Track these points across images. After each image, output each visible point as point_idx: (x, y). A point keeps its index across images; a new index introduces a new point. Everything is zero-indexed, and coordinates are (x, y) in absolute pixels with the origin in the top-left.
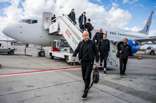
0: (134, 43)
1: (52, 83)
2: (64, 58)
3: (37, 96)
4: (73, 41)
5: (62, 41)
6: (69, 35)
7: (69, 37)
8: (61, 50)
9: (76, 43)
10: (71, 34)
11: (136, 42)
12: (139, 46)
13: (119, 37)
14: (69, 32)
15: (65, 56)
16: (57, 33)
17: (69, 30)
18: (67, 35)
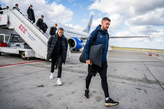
0: (80, 40)
1: (21, 73)
2: (18, 53)
3: (17, 82)
4: (29, 36)
5: (12, 36)
6: (24, 31)
7: (24, 32)
8: (12, 45)
9: (33, 39)
10: (26, 29)
11: (81, 40)
12: (83, 43)
13: (68, 34)
14: (23, 27)
15: (20, 52)
16: (5, 27)
17: (24, 25)
18: (21, 30)
